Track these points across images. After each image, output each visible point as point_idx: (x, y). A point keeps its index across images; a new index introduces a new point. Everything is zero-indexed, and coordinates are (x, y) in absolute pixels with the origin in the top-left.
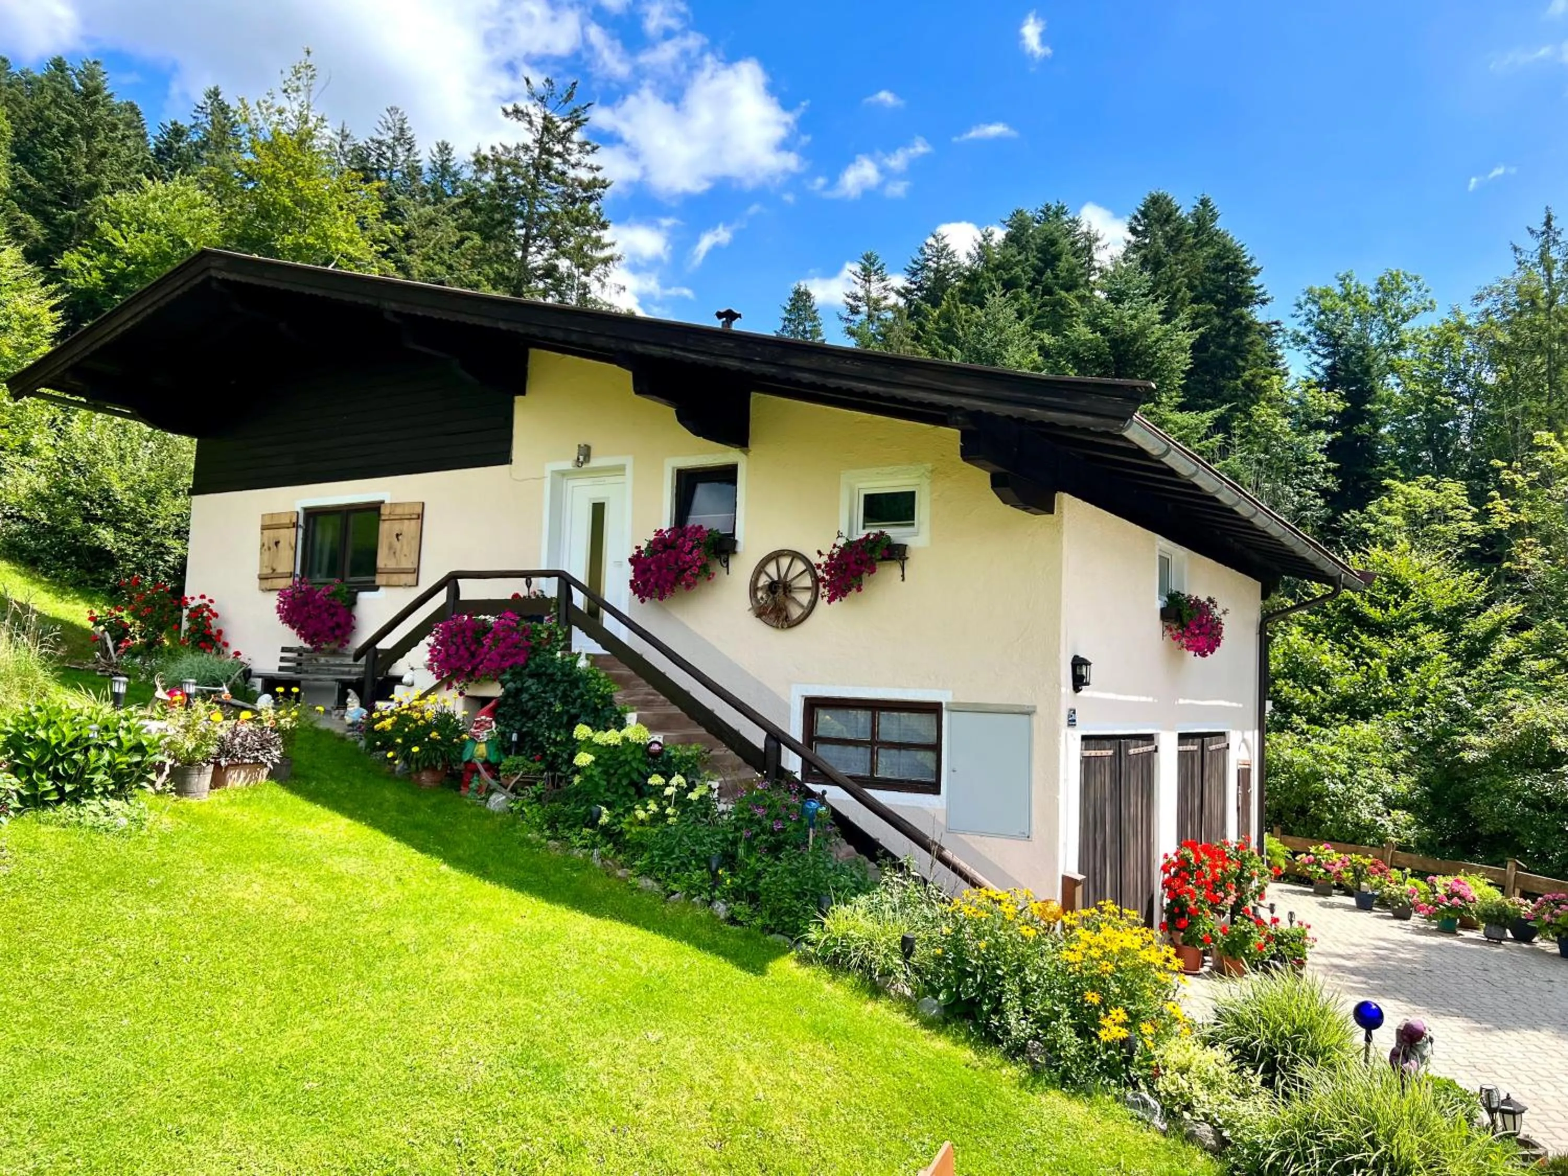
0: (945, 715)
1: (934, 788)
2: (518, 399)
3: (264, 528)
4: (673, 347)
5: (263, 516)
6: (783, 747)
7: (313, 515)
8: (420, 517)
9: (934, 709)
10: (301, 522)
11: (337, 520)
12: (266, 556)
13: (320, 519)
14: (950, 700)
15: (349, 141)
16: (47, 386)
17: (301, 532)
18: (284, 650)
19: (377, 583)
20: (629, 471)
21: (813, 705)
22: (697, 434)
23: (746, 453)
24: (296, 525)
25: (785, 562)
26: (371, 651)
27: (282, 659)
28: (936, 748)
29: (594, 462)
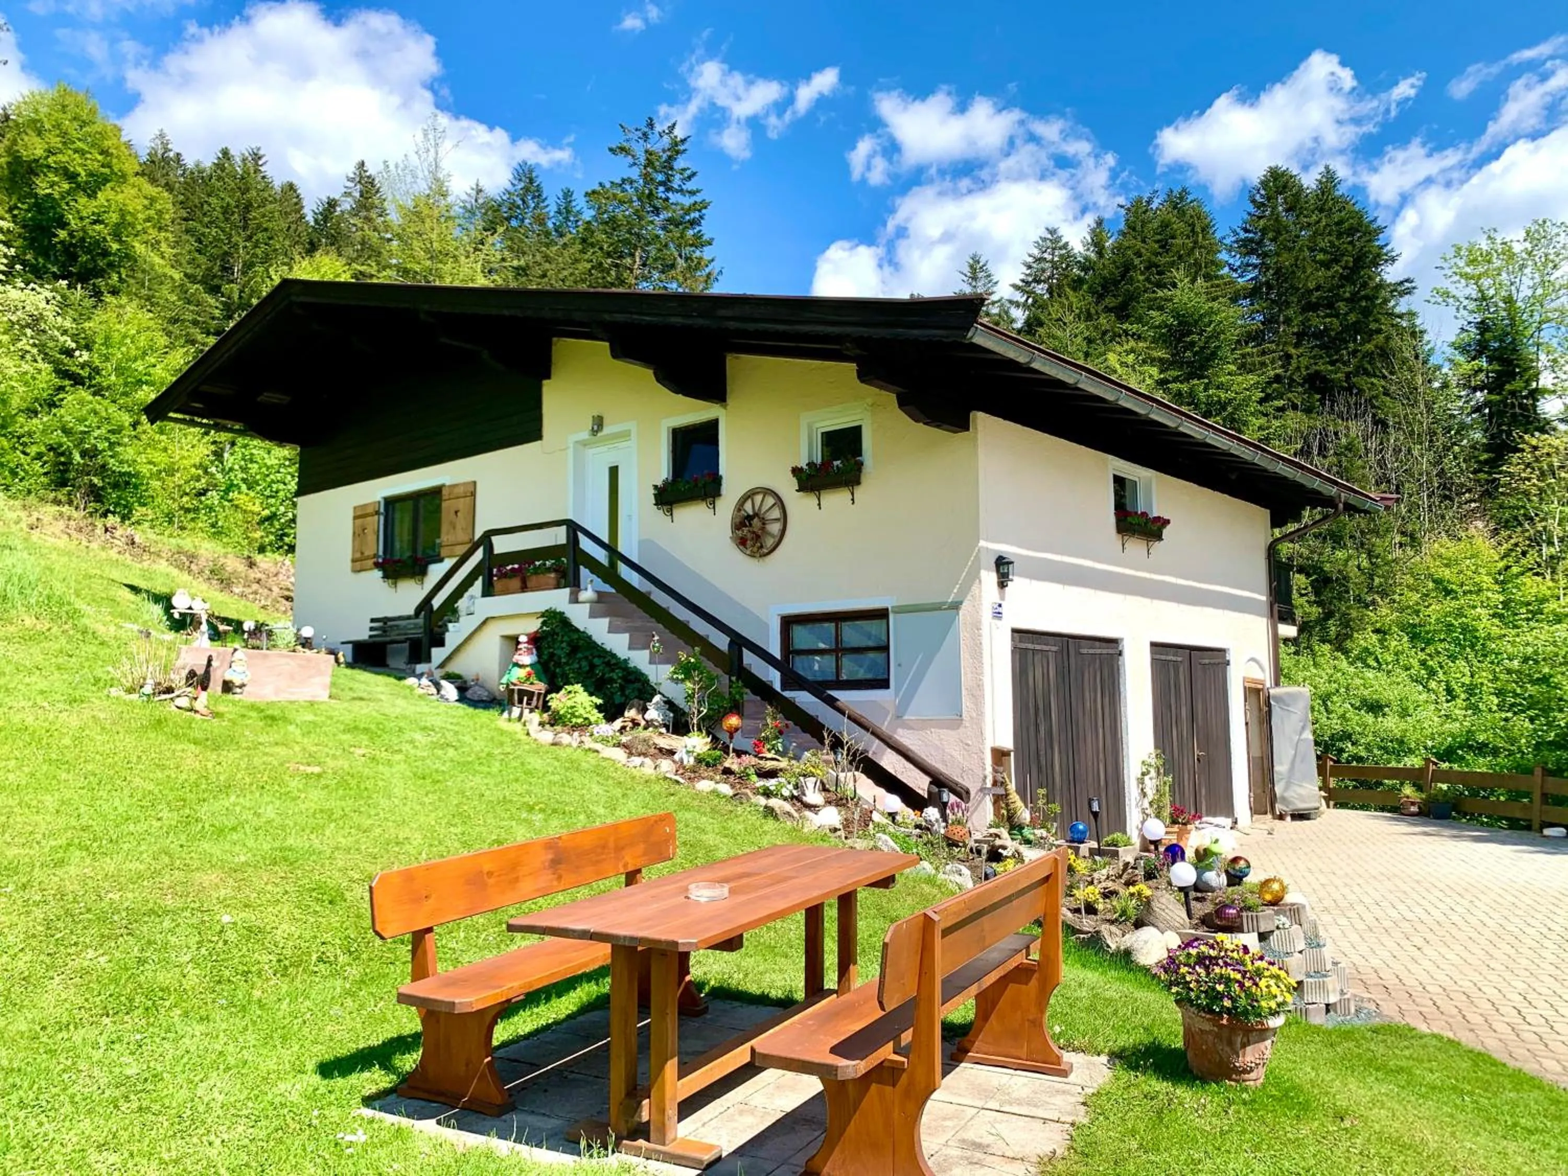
0: (891, 617)
1: (884, 684)
2: (545, 382)
3: (355, 518)
4: (631, 313)
5: (355, 508)
6: (745, 651)
7: (391, 503)
8: (473, 494)
9: (881, 614)
10: (382, 510)
11: (410, 504)
12: (357, 543)
13: (398, 505)
14: (895, 604)
15: (481, 194)
16: (176, 411)
17: (382, 518)
18: (373, 620)
19: (442, 555)
20: (634, 435)
21: (789, 623)
22: (677, 392)
23: (725, 407)
24: (377, 513)
25: (759, 498)
26: (427, 607)
27: (372, 629)
28: (885, 649)
29: (607, 430)
